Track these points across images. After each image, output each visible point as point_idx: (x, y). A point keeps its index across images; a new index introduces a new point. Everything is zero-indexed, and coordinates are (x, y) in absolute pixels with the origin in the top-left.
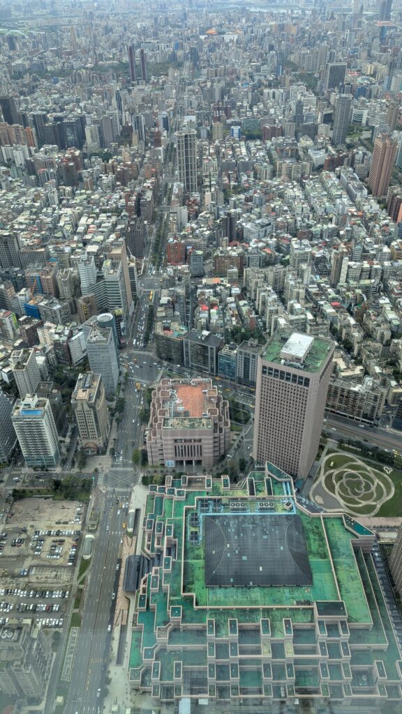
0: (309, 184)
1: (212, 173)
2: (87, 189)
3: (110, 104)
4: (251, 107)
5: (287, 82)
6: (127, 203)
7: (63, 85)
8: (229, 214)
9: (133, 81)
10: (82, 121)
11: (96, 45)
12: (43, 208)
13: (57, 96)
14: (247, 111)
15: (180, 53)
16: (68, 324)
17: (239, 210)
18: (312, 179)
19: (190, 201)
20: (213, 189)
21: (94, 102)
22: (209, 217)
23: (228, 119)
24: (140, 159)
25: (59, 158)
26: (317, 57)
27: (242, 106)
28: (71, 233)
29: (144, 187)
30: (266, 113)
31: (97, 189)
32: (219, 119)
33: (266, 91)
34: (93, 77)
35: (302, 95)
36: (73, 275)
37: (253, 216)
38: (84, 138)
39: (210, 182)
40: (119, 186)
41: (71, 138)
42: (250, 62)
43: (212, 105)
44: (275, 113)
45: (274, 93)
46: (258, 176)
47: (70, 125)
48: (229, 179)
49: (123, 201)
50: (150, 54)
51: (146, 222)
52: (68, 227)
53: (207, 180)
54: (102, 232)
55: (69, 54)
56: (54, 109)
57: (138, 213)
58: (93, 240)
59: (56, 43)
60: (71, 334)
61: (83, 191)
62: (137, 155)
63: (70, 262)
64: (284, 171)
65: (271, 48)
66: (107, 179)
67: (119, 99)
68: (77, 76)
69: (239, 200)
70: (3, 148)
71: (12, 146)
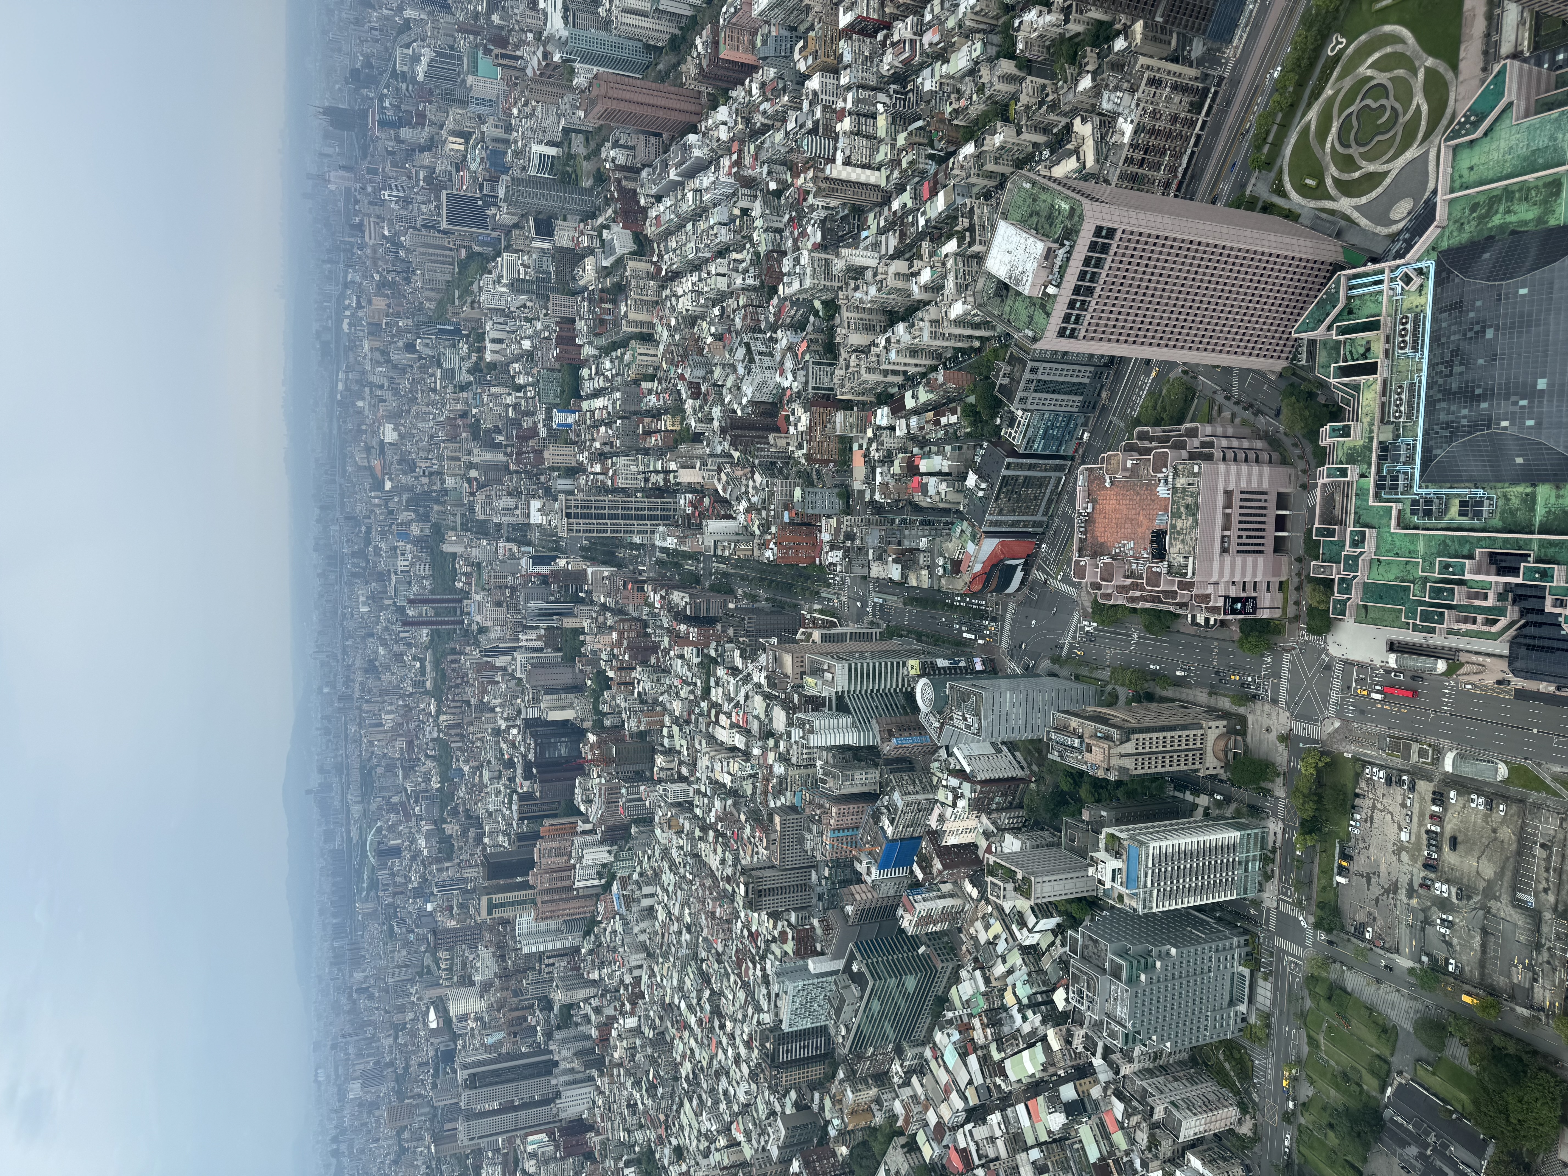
0: (670, 261)
1: (641, 468)
3: (504, 669)
4: (519, 388)
5: (474, 314)
7: (467, 761)
8: (724, 432)
9: (462, 622)
10: (533, 726)
11: (396, 690)
12: (696, 816)
13: (486, 775)
14: (525, 397)
15: (415, 530)
16: (935, 780)
17: (716, 412)
18: (660, 256)
19: (693, 513)
20: (673, 466)
21: (499, 701)
22: (727, 475)
24: (608, 615)
25: (599, 776)
26: (430, 254)
27: (516, 406)
28: (747, 760)
29: (662, 607)
30: (530, 356)
31: (662, 704)
32: (539, 453)
33: (488, 357)
34: (453, 701)
35: (499, 283)
36: (831, 761)
37: (729, 383)
38: (565, 723)
39: (657, 472)
40: (658, 658)
41: (563, 751)
42: (434, 390)
43: (512, 467)
44: (529, 337)
46: (651, 371)
47: (541, 748)
48: (654, 432)
49: (687, 652)
50: (415, 589)
51: (731, 606)
52: (735, 767)
53: (653, 478)
55: (410, 744)
56: (509, 779)
57: (711, 621)
58: (762, 717)
59: (390, 768)
60: (960, 774)
62: (601, 619)
63: (805, 767)
64: (643, 317)
65: (410, 347)
66: (644, 683)
67: (496, 652)
68: (453, 732)
69: (695, 412)
70: (578, 884)
71: (574, 866)
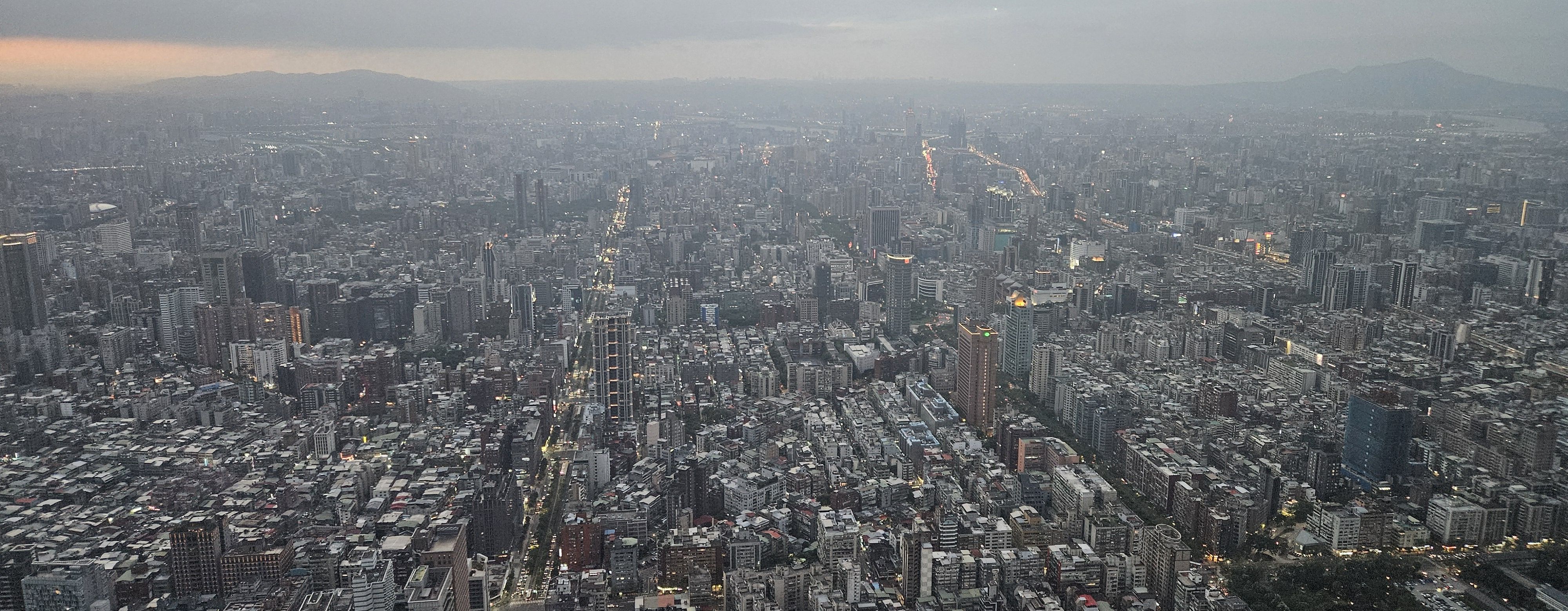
1: (663, 386)
2: (405, 422)
3: (471, 267)
5: (802, 235)
6: (483, 446)
7: (380, 235)
8: (692, 463)
9: (521, 228)
10: (410, 295)
11: (457, 171)
12: (295, 463)
13: (365, 252)
14: (731, 279)
19: (618, 439)
20: (663, 416)
22: (655, 469)
23: (694, 291)
24: (520, 361)
25: (351, 361)
27: (722, 271)
32: (678, 292)
33: (765, 247)
34: (443, 221)
35: (828, 256)
36: (340, 604)
38: (411, 324)
40: (472, 412)
41: (382, 325)
43: (667, 268)
44: (783, 283)
45: (778, 251)
46: (753, 390)
49: (476, 441)
50: (556, 186)
51: (520, 483)
52: (347, 500)
54: (423, 506)
55: (402, 183)
57: (506, 465)
58: (400, 524)
61: (394, 424)
63: (337, 576)
66: (447, 399)
67: (489, 257)
68: (411, 220)
69: (713, 434)
70: (232, 346)
71: (253, 341)
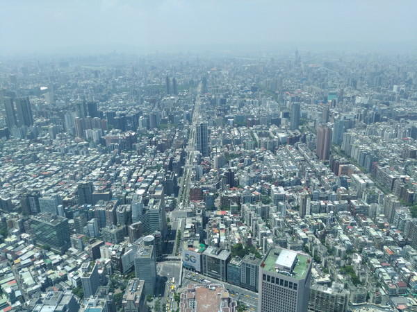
0: (279, 152)
2: (139, 155)
6: (164, 163)
8: (230, 170)
9: (168, 94)
11: (147, 75)
12: (109, 167)
13: (122, 102)
14: (237, 111)
15: (195, 80)
16: (122, 243)
17: (235, 168)
18: (280, 149)
19: (204, 162)
21: (144, 105)
22: (216, 172)
23: (226, 115)
25: (121, 136)
27: (233, 108)
28: (127, 182)
29: (175, 153)
30: (249, 112)
31: (144, 155)
32: (220, 115)
33: (248, 100)
37: (245, 172)
38: (138, 125)
39: (216, 151)
40: (159, 153)
41: (129, 125)
42: (237, 85)
45: (252, 101)
46: (246, 147)
47: (130, 118)
48: (228, 149)
49: (161, 162)
50: (178, 80)
51: (176, 175)
52: (125, 178)
54: (148, 181)
56: (120, 109)
57: (171, 169)
58: (141, 186)
60: (124, 251)
61: (136, 156)
62: (170, 135)
63: (125, 201)
64: (262, 145)
66: (151, 149)
70: (86, 131)
71: (92, 130)
